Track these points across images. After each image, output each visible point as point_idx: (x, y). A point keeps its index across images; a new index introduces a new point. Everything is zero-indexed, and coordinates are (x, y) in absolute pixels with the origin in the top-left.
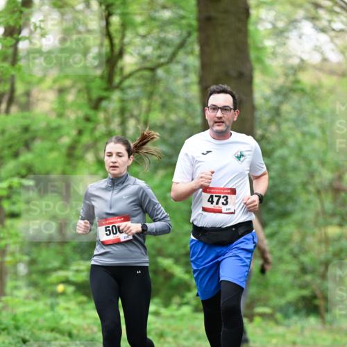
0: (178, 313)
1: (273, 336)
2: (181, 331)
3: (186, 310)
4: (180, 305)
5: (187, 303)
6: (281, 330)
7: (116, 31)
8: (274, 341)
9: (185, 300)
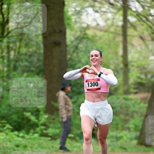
0: (33, 137)
1: (74, 147)
2: (34, 145)
3: (36, 135)
4: (34, 133)
5: (37, 133)
6: (78, 144)
7: (5, 12)
8: (75, 149)
9: (36, 131)
